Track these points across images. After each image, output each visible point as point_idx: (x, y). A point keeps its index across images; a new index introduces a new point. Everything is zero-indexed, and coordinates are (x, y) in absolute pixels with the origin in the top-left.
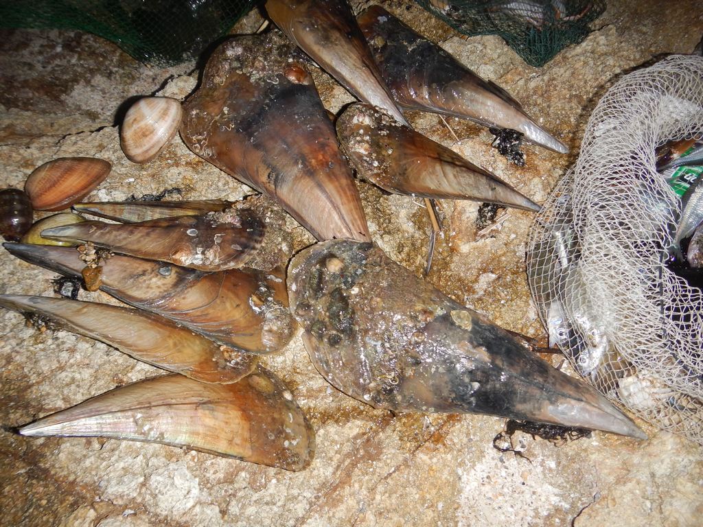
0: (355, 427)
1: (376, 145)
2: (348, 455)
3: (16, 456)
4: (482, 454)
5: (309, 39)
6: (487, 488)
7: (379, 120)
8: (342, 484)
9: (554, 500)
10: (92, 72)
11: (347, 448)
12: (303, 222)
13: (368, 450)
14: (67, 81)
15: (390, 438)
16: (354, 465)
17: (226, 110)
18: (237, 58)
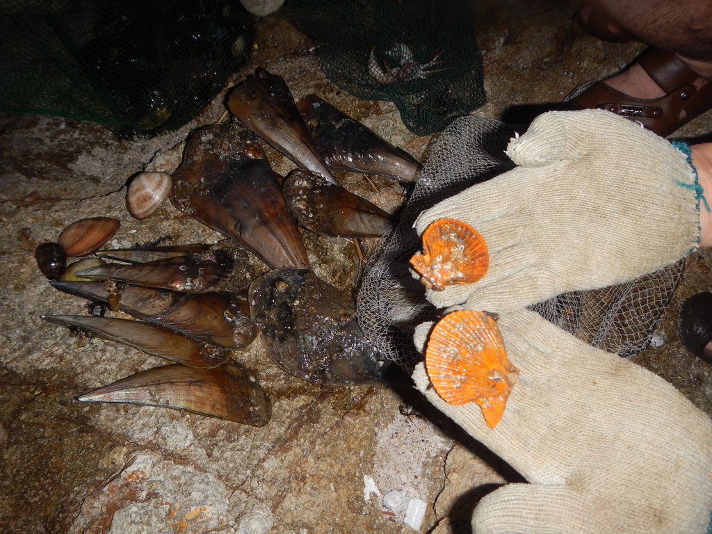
0: (301, 401)
1: (311, 202)
2: (296, 420)
3: (70, 420)
4: (393, 417)
5: (261, 125)
6: (395, 440)
7: (314, 183)
8: (291, 439)
9: (440, 445)
10: (92, 144)
11: (295, 415)
12: (261, 257)
13: (310, 417)
14: (72, 152)
15: (326, 407)
16: (300, 426)
17: (202, 180)
18: (209, 142)
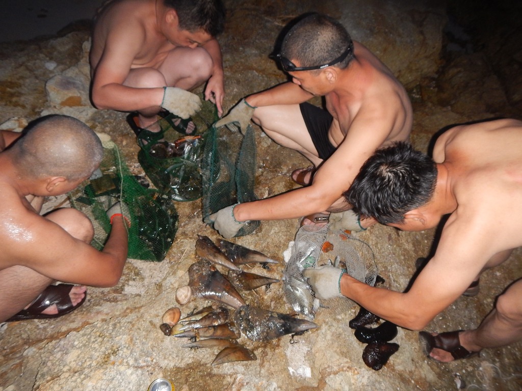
0: (260, 350)
2: (261, 357)
4: (288, 346)
5: (211, 258)
6: (292, 353)
8: (263, 363)
9: (307, 349)
11: (260, 355)
13: (265, 354)
15: (268, 350)
16: (263, 358)
17: (200, 284)
18: (197, 269)
